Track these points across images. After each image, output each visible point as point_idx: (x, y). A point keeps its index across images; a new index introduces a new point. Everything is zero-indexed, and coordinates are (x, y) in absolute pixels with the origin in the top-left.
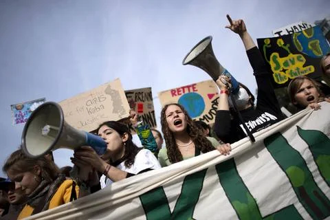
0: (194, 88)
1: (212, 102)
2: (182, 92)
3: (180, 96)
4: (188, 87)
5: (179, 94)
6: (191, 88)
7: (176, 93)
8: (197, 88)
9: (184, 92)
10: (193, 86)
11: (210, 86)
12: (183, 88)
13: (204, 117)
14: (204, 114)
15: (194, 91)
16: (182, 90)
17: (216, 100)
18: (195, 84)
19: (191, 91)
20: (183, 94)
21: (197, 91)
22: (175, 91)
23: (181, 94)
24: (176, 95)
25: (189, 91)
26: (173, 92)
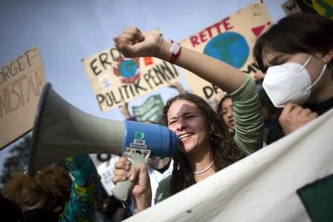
0: (226, 25)
2: (207, 37)
3: (206, 43)
4: (217, 26)
5: (203, 41)
6: (222, 26)
7: (199, 40)
8: (231, 23)
9: (211, 35)
10: (225, 22)
11: (255, 15)
12: (209, 29)
13: (249, 67)
14: (248, 63)
15: (227, 29)
16: (206, 33)
18: (228, 19)
19: (223, 30)
20: (209, 39)
21: (232, 27)
22: (197, 38)
23: (206, 40)
24: (198, 43)
25: (219, 31)
26: (194, 39)
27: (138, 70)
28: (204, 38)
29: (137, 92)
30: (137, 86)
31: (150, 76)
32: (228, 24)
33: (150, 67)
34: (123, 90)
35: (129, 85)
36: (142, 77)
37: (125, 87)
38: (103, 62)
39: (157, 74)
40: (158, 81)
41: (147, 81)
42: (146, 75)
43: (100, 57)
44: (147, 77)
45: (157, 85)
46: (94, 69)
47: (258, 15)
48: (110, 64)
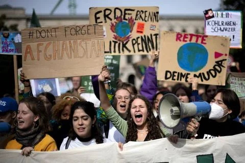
0: (203, 40)
1: (216, 62)
2: (188, 40)
3: (184, 43)
4: (198, 37)
5: (184, 41)
6: (200, 39)
7: (182, 39)
8: (207, 41)
9: (190, 40)
10: (204, 37)
11: (222, 45)
12: (192, 36)
13: (200, 74)
14: (201, 71)
15: (202, 42)
16: (189, 37)
17: (221, 61)
19: (199, 41)
20: (188, 42)
21: (205, 44)
22: (181, 36)
23: (186, 41)
24: (180, 40)
25: (197, 41)
26: (179, 36)
27: (130, 34)
28: (186, 39)
29: (123, 50)
30: (124, 46)
31: (137, 42)
32: (205, 40)
33: (139, 35)
34: (113, 44)
35: (119, 42)
36: (131, 40)
37: (115, 42)
38: (106, 16)
39: (142, 42)
40: (141, 48)
41: (133, 45)
42: (134, 39)
43: (105, 11)
44: (134, 42)
45: (139, 51)
46: (97, 18)
47: (224, 46)
48: (111, 20)
